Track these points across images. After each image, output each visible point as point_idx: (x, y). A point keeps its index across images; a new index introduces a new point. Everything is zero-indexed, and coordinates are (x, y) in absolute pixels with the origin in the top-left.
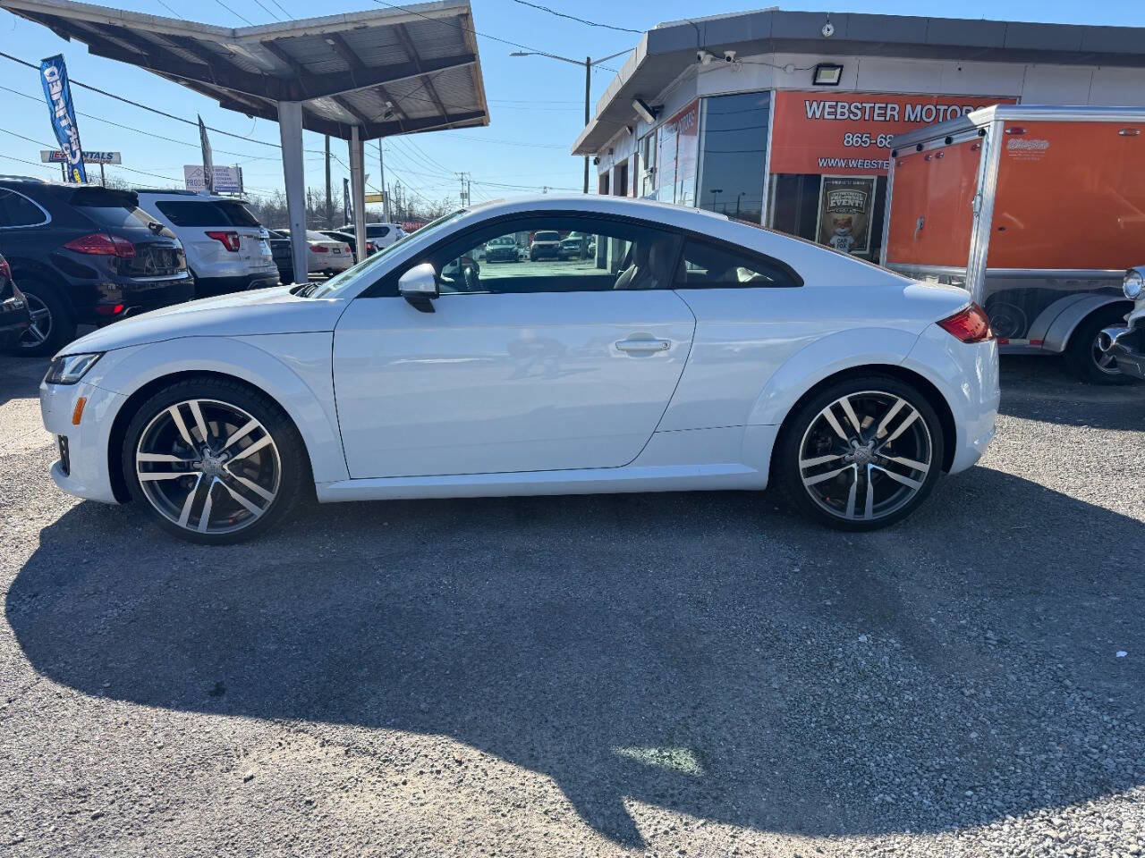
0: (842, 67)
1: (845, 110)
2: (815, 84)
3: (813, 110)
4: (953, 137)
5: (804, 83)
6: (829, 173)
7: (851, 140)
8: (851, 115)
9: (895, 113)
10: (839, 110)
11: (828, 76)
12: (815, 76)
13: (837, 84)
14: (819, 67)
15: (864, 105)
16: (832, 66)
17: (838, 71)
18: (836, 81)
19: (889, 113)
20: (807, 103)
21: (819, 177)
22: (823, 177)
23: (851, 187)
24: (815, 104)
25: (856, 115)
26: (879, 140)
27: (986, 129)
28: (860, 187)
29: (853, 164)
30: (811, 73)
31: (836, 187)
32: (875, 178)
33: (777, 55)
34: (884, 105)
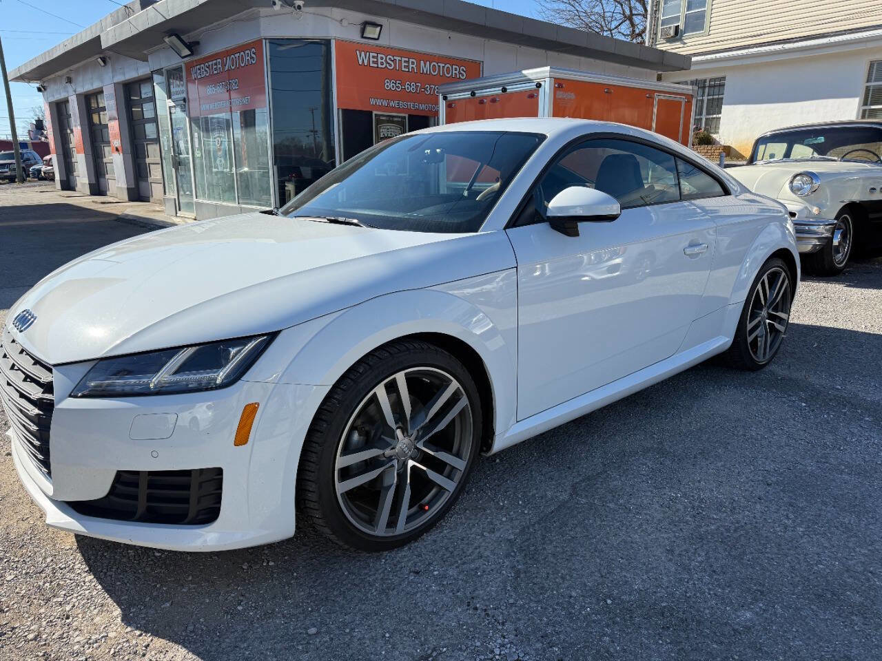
0: (381, 26)
1: (383, 61)
2: (363, 37)
3: (362, 58)
4: (507, 87)
5: (354, 36)
6: (377, 110)
7: (389, 85)
8: (388, 65)
9: (414, 66)
10: (380, 61)
11: (372, 32)
12: (363, 31)
13: (378, 39)
14: (366, 24)
15: (395, 58)
16: (375, 25)
17: (378, 29)
18: (376, 37)
19: (411, 66)
20: (358, 52)
21: (371, 112)
22: (374, 113)
23: (393, 122)
24: (363, 54)
25: (390, 65)
26: (406, 87)
27: (543, 83)
28: (397, 122)
29: (392, 104)
30: (359, 28)
31: (383, 122)
32: (407, 116)
33: (335, 10)
34: (407, 59)
